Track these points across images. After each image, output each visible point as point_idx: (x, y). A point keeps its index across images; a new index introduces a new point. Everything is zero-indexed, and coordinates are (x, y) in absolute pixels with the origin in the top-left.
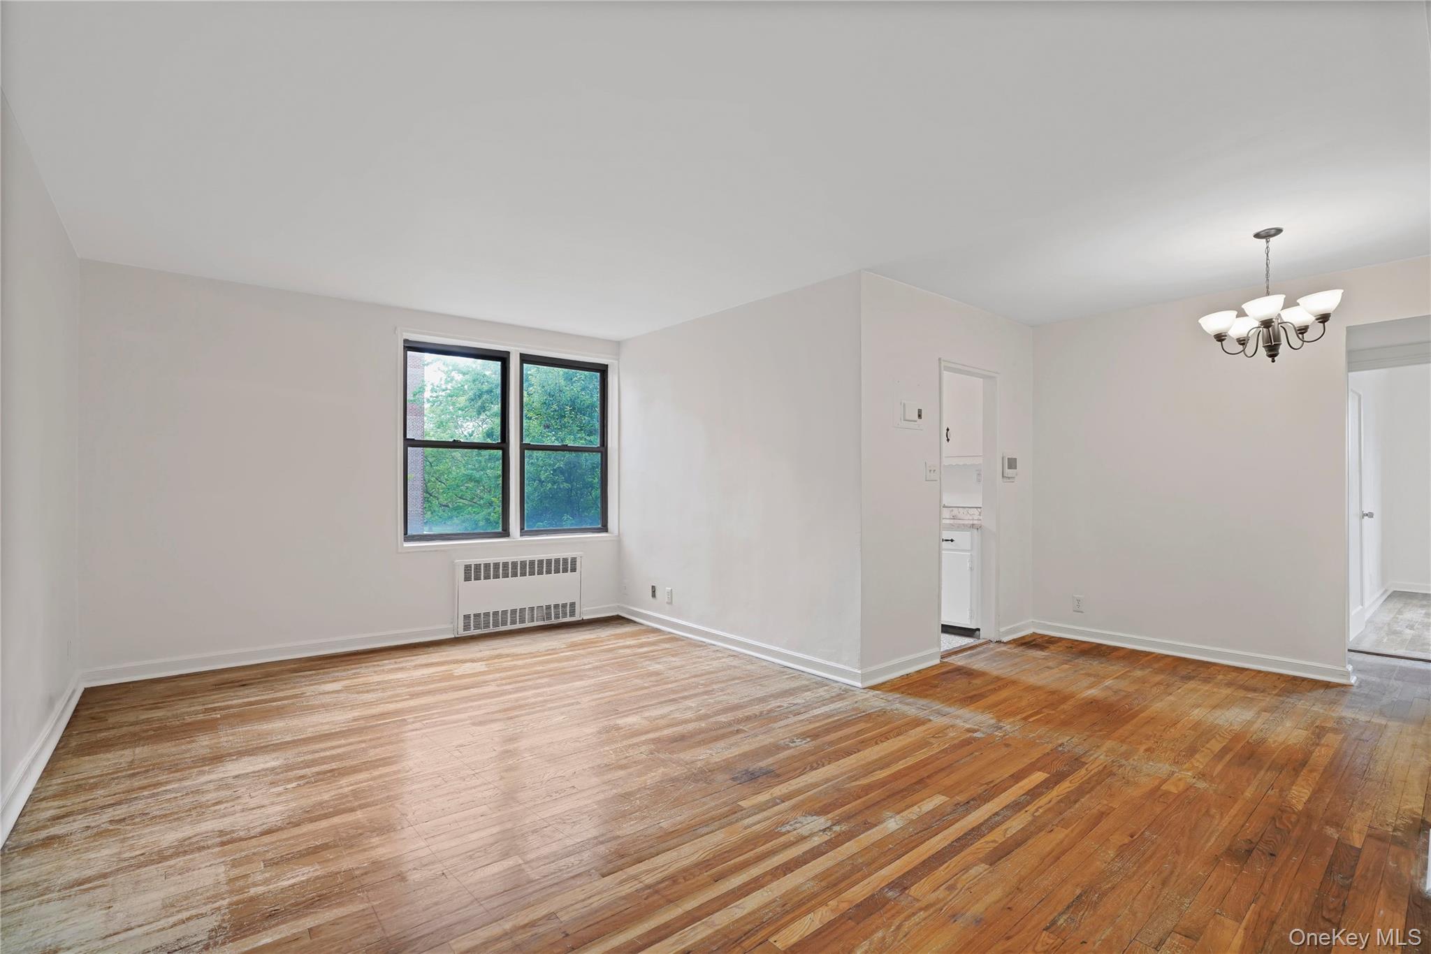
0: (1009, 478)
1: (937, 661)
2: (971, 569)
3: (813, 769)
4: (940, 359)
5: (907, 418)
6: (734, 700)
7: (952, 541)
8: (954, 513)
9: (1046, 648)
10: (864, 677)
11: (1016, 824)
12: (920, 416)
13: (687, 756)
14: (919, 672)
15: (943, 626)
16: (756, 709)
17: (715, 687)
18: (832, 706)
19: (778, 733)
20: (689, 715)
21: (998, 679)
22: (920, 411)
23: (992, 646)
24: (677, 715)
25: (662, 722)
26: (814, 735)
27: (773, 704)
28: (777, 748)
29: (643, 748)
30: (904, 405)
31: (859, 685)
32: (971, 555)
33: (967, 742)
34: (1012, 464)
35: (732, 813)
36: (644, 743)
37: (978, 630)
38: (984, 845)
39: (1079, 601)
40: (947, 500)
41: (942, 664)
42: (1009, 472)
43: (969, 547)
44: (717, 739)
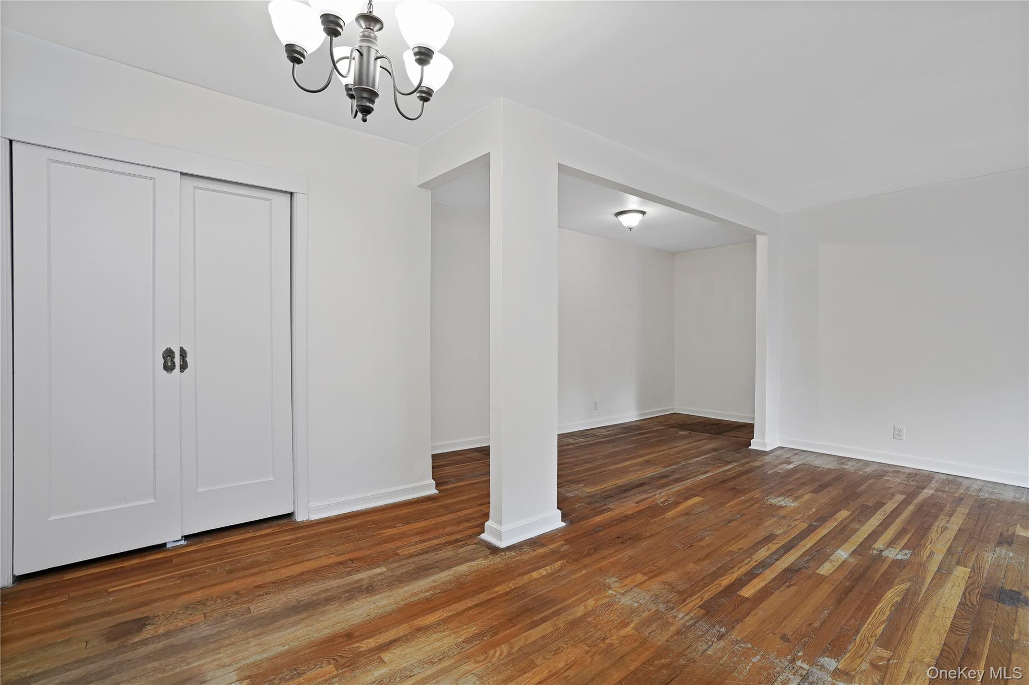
38: (780, 542)
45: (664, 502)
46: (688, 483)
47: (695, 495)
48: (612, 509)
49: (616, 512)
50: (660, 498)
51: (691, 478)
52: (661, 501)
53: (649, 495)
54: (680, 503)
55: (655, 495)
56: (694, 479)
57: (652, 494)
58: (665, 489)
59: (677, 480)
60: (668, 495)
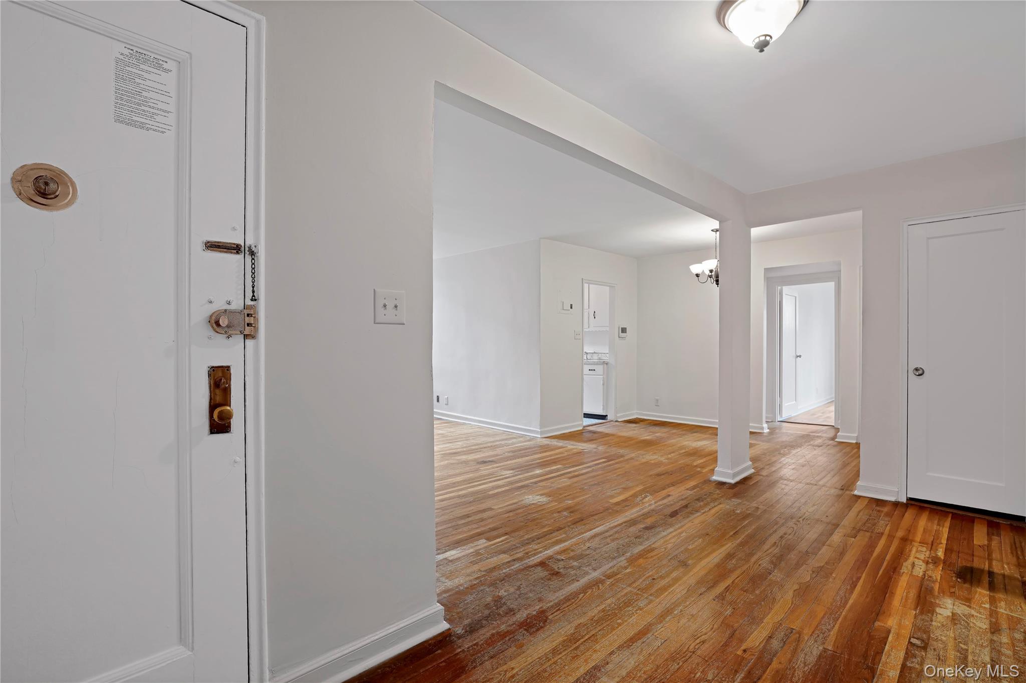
0: (622, 338)
1: (581, 428)
2: (603, 384)
3: (511, 460)
4: (582, 279)
5: (564, 309)
6: (479, 442)
7: (594, 370)
8: (599, 356)
9: (638, 423)
10: (541, 433)
11: (584, 471)
12: (571, 308)
13: (459, 458)
14: (570, 432)
15: (584, 414)
16: (489, 445)
17: (471, 438)
18: (525, 443)
19: (498, 451)
20: (458, 447)
21: (607, 434)
22: (571, 305)
23: (612, 423)
24: (453, 447)
25: (447, 449)
26: (512, 452)
27: (498, 443)
28: (497, 455)
29: (439, 456)
30: (563, 302)
31: (539, 436)
32: (603, 377)
33: (580, 452)
34: (624, 330)
35: (477, 470)
36: (439, 455)
37: (607, 416)
38: (570, 475)
39: (657, 400)
40: (586, 349)
41: (583, 429)
42: (623, 335)
43: (602, 374)
44: (471, 453)
45: (646, 497)
46: (621, 519)
47: (617, 504)
48: (687, 489)
49: (683, 488)
50: (650, 501)
51: (616, 526)
52: (649, 498)
53: (660, 503)
54: (631, 496)
55: (655, 503)
56: (612, 525)
57: (658, 503)
58: (646, 510)
59: (632, 522)
60: (643, 503)
